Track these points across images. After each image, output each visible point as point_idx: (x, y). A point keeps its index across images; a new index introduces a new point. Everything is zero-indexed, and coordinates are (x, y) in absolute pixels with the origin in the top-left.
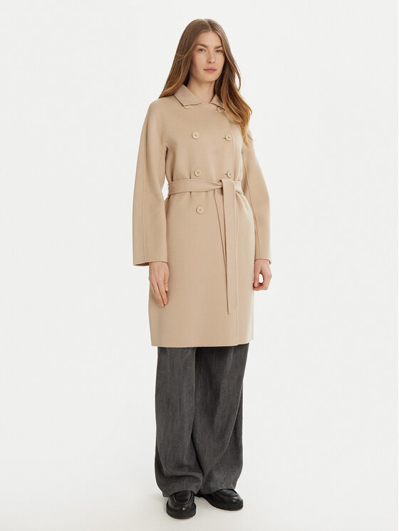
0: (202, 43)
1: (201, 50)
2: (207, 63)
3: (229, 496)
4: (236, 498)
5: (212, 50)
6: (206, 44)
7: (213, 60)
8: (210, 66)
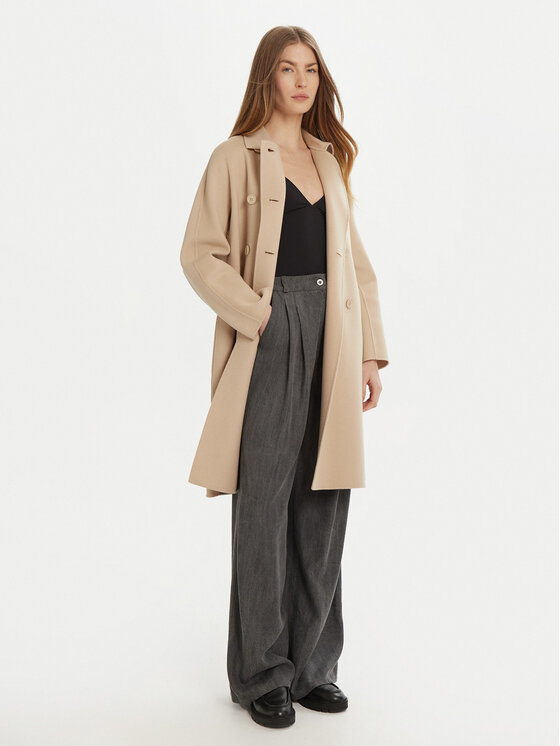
0: (287, 58)
1: (287, 69)
2: (296, 88)
3: (329, 693)
4: (337, 694)
5: (302, 69)
6: (294, 60)
7: (304, 84)
8: (300, 91)
